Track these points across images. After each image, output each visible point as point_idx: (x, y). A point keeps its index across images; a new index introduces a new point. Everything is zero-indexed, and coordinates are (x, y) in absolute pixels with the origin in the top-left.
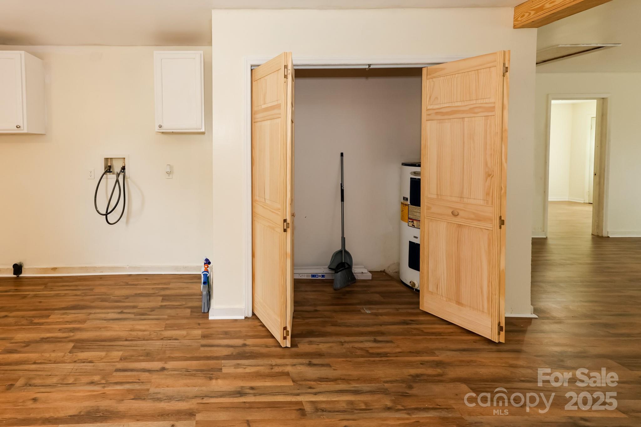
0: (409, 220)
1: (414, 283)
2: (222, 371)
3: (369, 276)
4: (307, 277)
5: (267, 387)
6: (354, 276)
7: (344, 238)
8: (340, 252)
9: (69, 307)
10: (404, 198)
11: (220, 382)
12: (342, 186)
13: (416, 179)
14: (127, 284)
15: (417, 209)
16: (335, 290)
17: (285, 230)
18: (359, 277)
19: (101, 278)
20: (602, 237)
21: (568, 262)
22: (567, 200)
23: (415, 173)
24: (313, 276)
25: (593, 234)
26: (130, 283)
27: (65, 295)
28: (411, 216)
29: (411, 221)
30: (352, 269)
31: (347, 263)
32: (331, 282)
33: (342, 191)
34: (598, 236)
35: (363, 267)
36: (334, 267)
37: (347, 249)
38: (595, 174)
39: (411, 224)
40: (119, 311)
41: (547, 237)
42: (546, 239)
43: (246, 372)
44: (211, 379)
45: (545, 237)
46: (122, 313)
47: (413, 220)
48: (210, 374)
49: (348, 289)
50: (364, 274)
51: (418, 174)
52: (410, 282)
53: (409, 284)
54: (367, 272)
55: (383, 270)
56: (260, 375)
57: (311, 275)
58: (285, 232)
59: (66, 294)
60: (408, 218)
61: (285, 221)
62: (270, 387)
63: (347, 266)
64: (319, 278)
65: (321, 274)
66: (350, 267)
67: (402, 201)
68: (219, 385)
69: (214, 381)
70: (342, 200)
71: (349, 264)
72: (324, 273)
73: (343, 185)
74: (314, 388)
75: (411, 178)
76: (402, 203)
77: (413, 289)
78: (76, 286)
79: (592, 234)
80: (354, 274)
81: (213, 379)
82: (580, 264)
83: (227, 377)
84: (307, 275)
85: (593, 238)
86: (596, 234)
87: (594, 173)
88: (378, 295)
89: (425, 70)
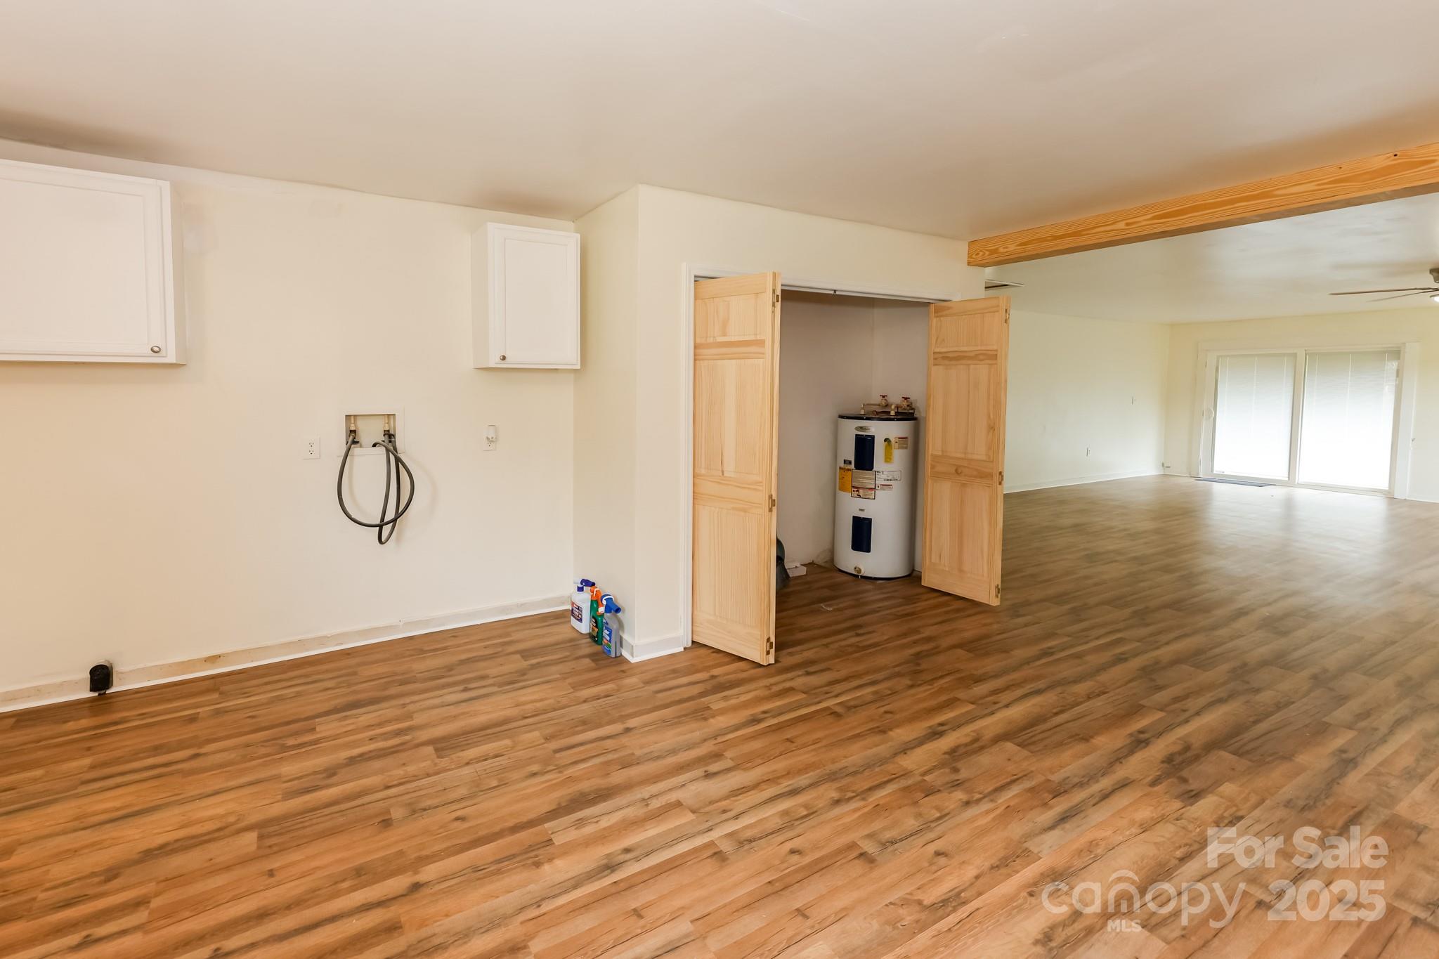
0: (854, 489)
1: (859, 568)
2: (554, 843)
5: (653, 837)
9: (338, 707)
10: (845, 461)
11: (559, 863)
13: (862, 435)
14: (422, 651)
15: (863, 474)
19: (349, 654)
23: (861, 428)
26: (426, 648)
27: (298, 695)
28: (855, 484)
29: (856, 490)
39: (855, 494)
40: (461, 687)
43: (602, 827)
44: (538, 865)
46: (466, 690)
47: (858, 489)
48: (532, 858)
51: (866, 429)
52: (855, 569)
55: (811, 561)
56: (633, 823)
58: (769, 513)
59: (298, 692)
60: (851, 486)
62: (659, 835)
67: (842, 465)
68: (559, 870)
69: (546, 868)
74: (730, 810)
75: (857, 435)
76: (841, 469)
77: (859, 577)
78: (306, 676)
81: (543, 863)
83: (567, 850)
88: (825, 590)
89: (932, 307)
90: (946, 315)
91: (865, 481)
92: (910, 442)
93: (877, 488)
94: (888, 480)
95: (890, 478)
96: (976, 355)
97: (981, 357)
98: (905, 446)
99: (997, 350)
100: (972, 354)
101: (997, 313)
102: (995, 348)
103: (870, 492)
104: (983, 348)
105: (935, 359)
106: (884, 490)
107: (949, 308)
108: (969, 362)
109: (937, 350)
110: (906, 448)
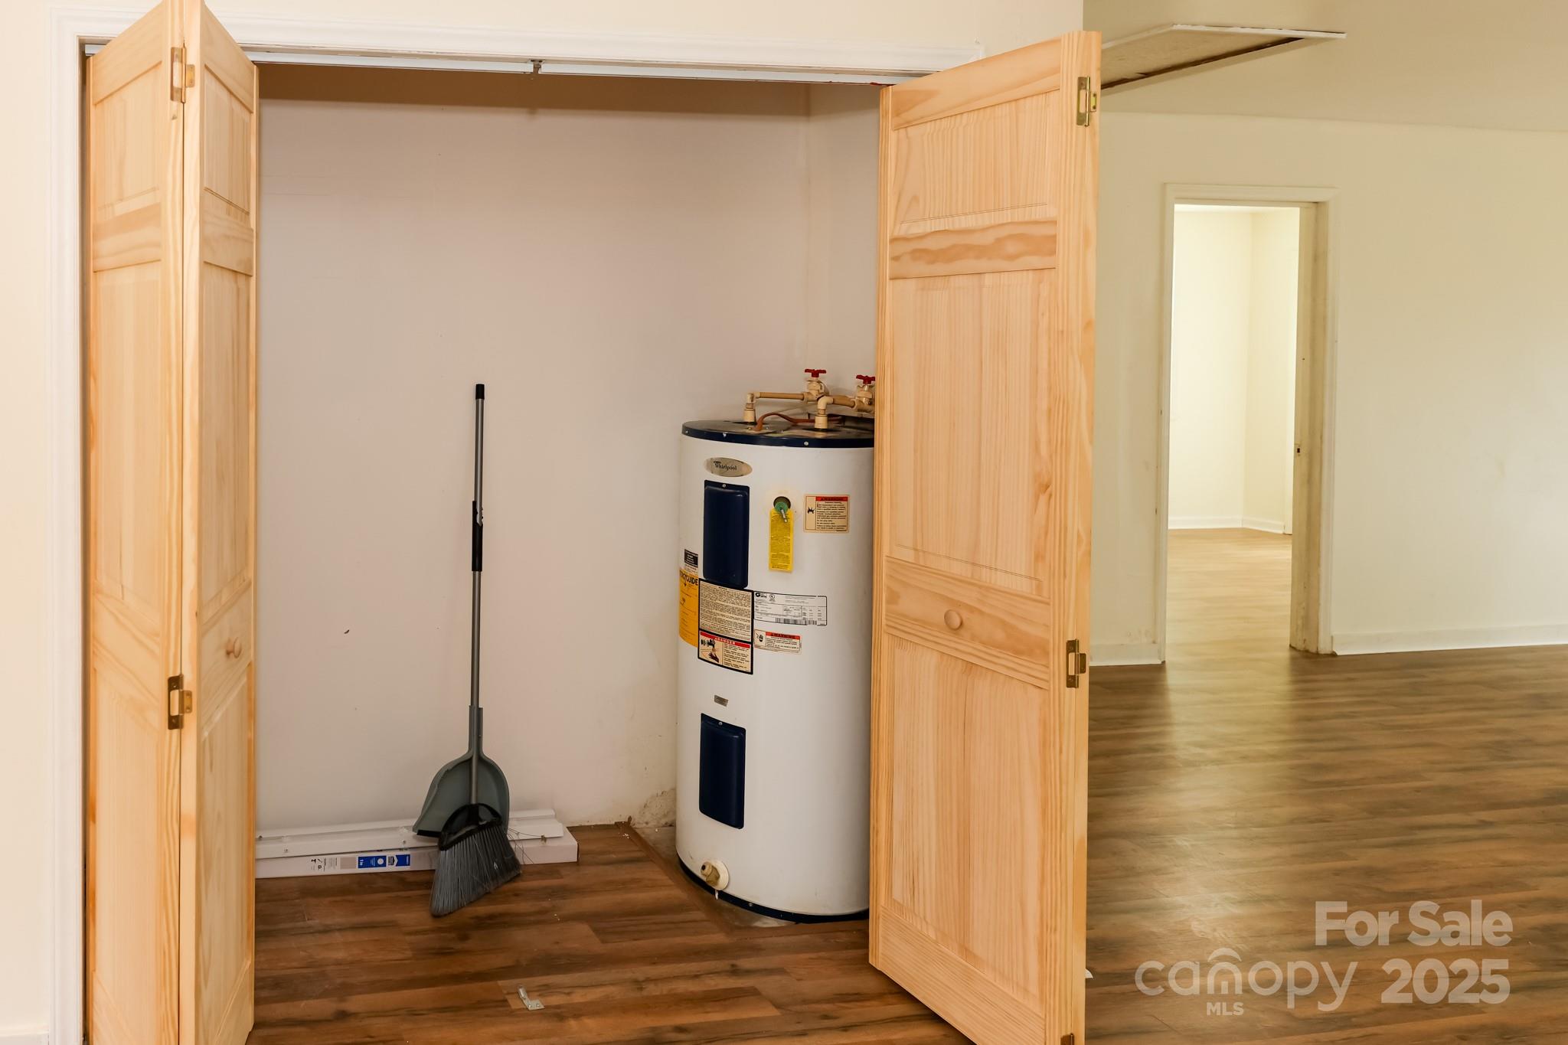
0: (702, 637)
1: (714, 869)
3: (566, 849)
4: (343, 867)
6: (511, 852)
7: (480, 710)
8: (464, 764)
10: (687, 554)
12: (476, 509)
13: (719, 485)
15: (724, 598)
16: (436, 916)
17: (175, 723)
18: (529, 854)
20: (1317, 655)
21: (1211, 753)
22: (1239, 526)
23: (720, 465)
24: (366, 862)
25: (1293, 645)
28: (707, 624)
29: (707, 639)
30: (506, 829)
31: (483, 805)
32: (425, 881)
33: (477, 531)
34: (1307, 651)
35: (552, 813)
36: (436, 825)
37: (489, 751)
38: (1299, 451)
39: (706, 651)
41: (1164, 662)
42: (1160, 668)
45: (1160, 663)
47: (712, 636)
49: (482, 909)
50: (549, 843)
51: (728, 468)
52: (704, 868)
53: (698, 872)
54: (561, 834)
55: (624, 819)
57: (360, 858)
58: (175, 731)
60: (699, 629)
61: (175, 683)
63: (485, 817)
64: (389, 868)
65: (394, 854)
66: (499, 820)
67: (682, 564)
70: (477, 565)
71: (497, 809)
72: (406, 849)
73: (481, 509)
75: (707, 483)
76: (683, 575)
77: (712, 891)
79: (1290, 646)
80: (513, 846)
82: (1245, 758)
84: (342, 859)
85: (1293, 659)
86: (1300, 646)
87: (1295, 444)
88: (584, 929)
89: (888, 100)
90: (922, 121)
91: (728, 616)
92: (854, 507)
93: (757, 641)
94: (786, 622)
95: (793, 614)
96: (999, 241)
97: (1011, 248)
98: (838, 522)
99: (1054, 222)
100: (988, 239)
101: (1053, 96)
102: (1051, 212)
103: (739, 650)
104: (1019, 215)
105: (895, 259)
106: (777, 649)
107: (930, 95)
108: (983, 264)
109: (902, 230)
110: (842, 529)
